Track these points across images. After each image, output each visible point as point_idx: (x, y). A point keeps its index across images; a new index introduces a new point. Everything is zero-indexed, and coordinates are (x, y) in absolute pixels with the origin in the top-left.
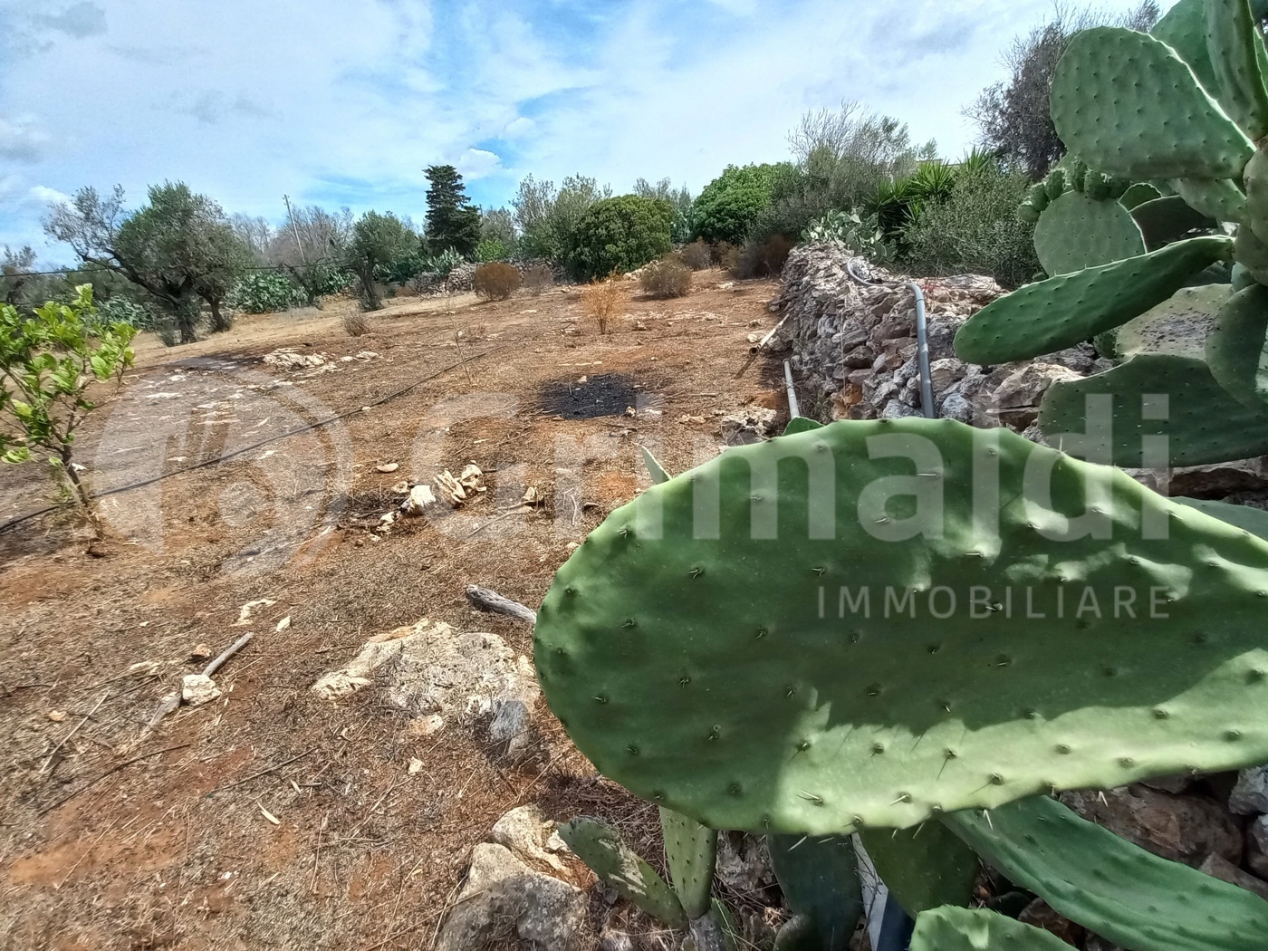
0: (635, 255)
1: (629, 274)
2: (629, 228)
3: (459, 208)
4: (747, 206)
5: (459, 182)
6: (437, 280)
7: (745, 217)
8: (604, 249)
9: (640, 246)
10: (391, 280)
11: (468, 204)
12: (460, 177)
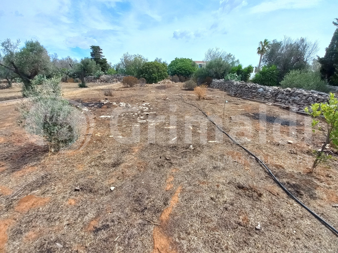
0: (160, 77)
1: (159, 82)
2: (158, 70)
3: (101, 59)
4: (187, 68)
5: (101, 51)
6: (95, 79)
7: (187, 71)
8: (152, 75)
9: (161, 75)
10: (76, 77)
11: (104, 58)
12: (102, 50)
